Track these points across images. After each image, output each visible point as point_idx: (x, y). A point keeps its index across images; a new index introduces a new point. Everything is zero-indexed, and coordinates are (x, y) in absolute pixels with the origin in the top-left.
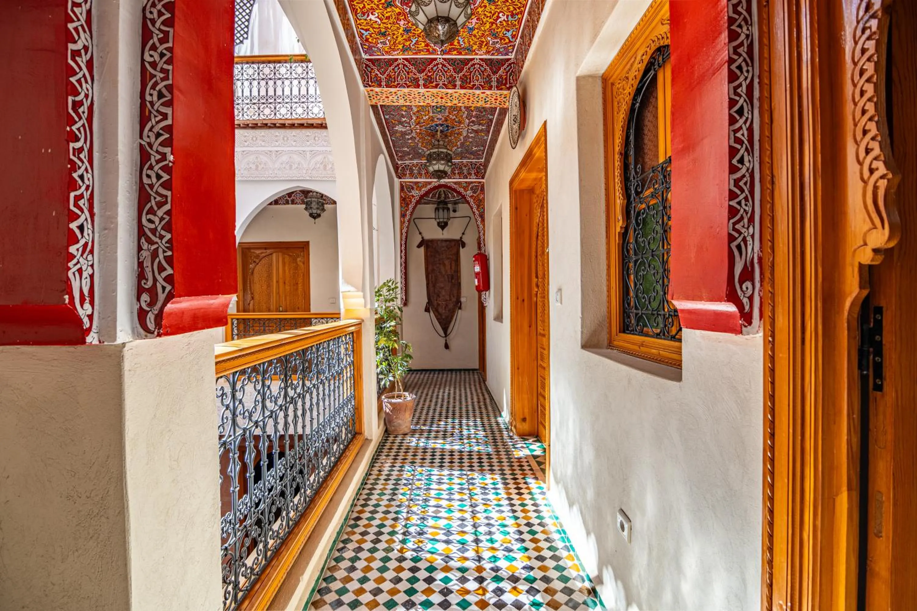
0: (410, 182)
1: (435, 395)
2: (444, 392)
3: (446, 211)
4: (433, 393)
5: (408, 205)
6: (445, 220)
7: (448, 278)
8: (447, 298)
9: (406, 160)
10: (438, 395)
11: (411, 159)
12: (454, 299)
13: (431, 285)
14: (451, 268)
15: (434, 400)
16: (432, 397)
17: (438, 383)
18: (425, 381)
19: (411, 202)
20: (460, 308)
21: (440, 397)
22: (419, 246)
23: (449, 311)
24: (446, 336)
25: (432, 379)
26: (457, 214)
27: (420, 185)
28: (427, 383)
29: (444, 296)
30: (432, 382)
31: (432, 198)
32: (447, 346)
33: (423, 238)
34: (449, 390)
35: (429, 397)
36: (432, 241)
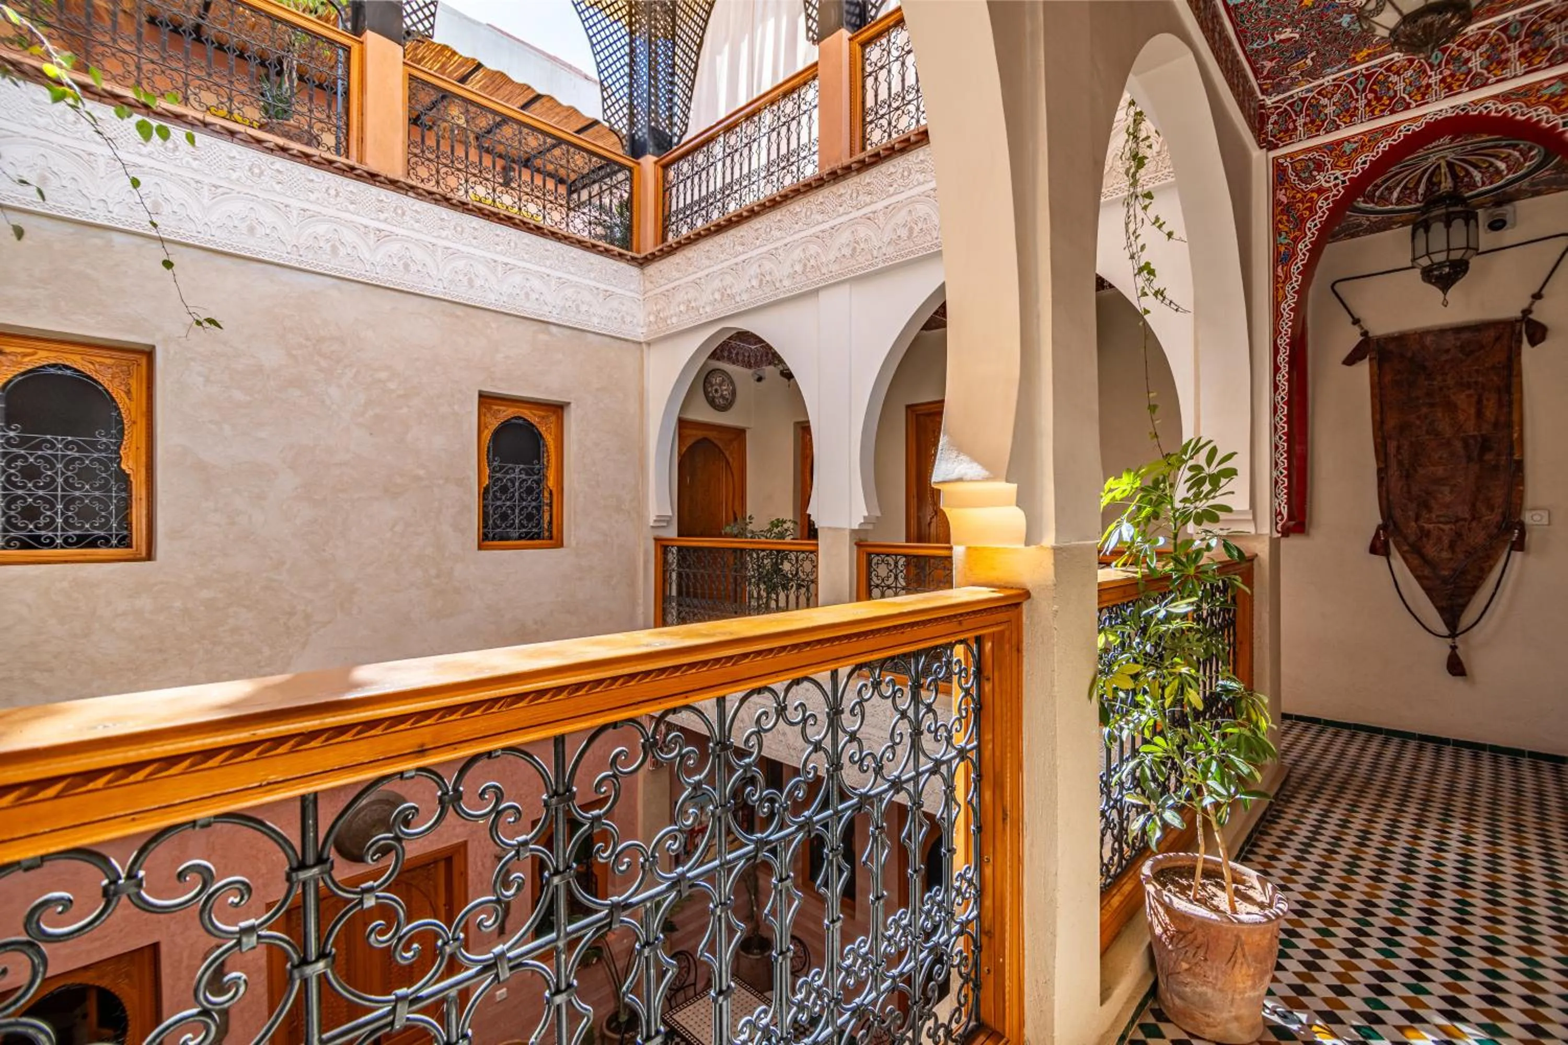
0: (1309, 150)
1: (1399, 847)
2: (1440, 847)
3: (1458, 224)
4: (1391, 835)
5: (1300, 222)
6: (1456, 255)
7: (1466, 446)
8: (1463, 511)
9: (1294, 82)
10: (1411, 854)
11: (1312, 74)
12: (1492, 517)
13: (1394, 470)
14: (1479, 414)
15: (1393, 876)
16: (1384, 855)
17: (1418, 793)
18: (1363, 769)
19: (1312, 210)
20: (1519, 545)
21: (1423, 864)
22: (1351, 360)
23: (1468, 554)
24: (1453, 635)
25: (1393, 768)
26: (1508, 236)
27: (1348, 148)
28: (1368, 781)
29: (1447, 506)
30: (1389, 781)
31: (1399, 201)
32: (1456, 667)
33: (1365, 334)
34: (1467, 841)
35: (1371, 853)
36: (1401, 339)
